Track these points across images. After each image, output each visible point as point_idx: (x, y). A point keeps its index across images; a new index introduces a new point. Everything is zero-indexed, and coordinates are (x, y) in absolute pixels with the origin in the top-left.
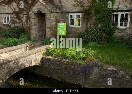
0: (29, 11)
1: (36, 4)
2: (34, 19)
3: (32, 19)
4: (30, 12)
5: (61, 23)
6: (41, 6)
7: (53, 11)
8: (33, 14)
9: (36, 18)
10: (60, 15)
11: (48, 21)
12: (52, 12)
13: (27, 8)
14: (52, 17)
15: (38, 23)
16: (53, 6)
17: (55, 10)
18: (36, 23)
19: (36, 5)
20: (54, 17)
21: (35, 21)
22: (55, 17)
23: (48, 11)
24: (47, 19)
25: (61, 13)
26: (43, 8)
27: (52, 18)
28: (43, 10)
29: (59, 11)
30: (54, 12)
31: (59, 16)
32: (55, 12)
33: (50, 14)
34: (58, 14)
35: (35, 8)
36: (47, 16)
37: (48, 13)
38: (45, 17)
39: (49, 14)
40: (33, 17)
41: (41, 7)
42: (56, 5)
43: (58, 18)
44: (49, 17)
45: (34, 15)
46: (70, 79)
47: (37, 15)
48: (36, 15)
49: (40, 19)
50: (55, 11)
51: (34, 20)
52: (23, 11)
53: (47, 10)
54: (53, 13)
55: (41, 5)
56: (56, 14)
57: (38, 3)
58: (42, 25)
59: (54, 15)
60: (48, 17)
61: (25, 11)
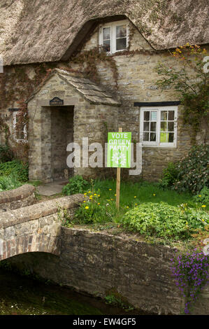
0: (29, 101)
1: (47, 80)
2: (42, 121)
3: (36, 121)
4: (29, 104)
5: (117, 133)
6: (63, 87)
7: (95, 99)
8: (39, 109)
9: (47, 120)
10: (116, 111)
11: (79, 127)
12: (93, 103)
13: (22, 93)
14: (92, 117)
15: (52, 133)
16: (97, 88)
17: (101, 97)
18: (46, 133)
19: (49, 84)
20: (97, 118)
21: (43, 128)
22: (102, 116)
23: (81, 100)
24: (76, 122)
25: (119, 106)
26: (68, 92)
27: (91, 121)
28: (68, 96)
29: (113, 102)
30: (97, 103)
31: (113, 115)
32: (103, 104)
33: (87, 107)
34: (108, 107)
35: (46, 91)
36: (77, 115)
37: (80, 107)
38: (73, 116)
39: (83, 109)
40: (38, 116)
41: (61, 89)
42: (105, 83)
43: (109, 119)
44: (83, 117)
45: (42, 112)
46: (143, 296)
47: (50, 113)
48: (46, 112)
49: (58, 124)
50: (100, 101)
51: (40, 124)
52: (10, 100)
53: (77, 96)
54: (96, 106)
55: (62, 82)
56: (103, 110)
57: (53, 79)
58: (61, 141)
59: (99, 111)
60: (80, 116)
61: (17, 100)
